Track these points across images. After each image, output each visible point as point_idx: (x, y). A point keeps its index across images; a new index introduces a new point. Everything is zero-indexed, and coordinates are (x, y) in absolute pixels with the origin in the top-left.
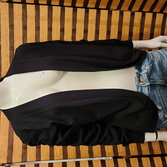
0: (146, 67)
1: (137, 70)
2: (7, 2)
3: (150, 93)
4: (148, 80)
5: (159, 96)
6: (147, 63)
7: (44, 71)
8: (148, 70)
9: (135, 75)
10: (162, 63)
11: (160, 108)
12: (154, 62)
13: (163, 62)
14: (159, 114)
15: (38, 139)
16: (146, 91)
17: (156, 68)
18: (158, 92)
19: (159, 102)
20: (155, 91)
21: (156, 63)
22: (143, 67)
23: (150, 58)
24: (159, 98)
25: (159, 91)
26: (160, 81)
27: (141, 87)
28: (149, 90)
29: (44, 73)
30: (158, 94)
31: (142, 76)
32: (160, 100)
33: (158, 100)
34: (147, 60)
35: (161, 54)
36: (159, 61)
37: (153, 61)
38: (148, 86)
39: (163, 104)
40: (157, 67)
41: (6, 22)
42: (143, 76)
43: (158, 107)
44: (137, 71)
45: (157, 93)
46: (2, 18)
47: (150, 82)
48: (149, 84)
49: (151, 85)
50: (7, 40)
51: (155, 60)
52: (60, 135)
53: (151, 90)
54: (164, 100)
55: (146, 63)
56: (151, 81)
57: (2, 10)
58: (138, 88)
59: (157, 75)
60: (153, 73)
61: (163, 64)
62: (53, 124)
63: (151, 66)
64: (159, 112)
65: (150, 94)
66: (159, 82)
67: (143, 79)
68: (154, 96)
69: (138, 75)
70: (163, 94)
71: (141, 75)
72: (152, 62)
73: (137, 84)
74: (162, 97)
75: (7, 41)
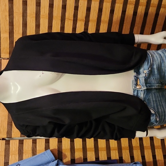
0: (144, 70)
1: (135, 73)
3: (145, 96)
4: (145, 85)
5: (154, 100)
6: (146, 67)
8: (147, 74)
9: (133, 78)
10: (161, 66)
11: (152, 112)
12: (153, 65)
13: (162, 65)
14: (152, 118)
16: (142, 95)
17: (155, 72)
19: (153, 106)
20: (151, 95)
21: (155, 67)
22: (141, 70)
23: (149, 60)
24: (153, 101)
25: (155, 94)
27: (138, 90)
28: (145, 94)
29: (43, 73)
30: (153, 98)
32: (154, 104)
33: (152, 104)
34: (147, 63)
36: (159, 64)
37: (152, 64)
38: (144, 90)
39: (156, 108)
40: (156, 71)
42: (141, 79)
45: (152, 96)
47: (147, 87)
49: (147, 89)
50: (6, 16)
51: (155, 63)
53: (147, 94)
54: (158, 104)
55: (145, 66)
56: (148, 85)
58: (134, 92)
59: (155, 78)
60: (151, 76)
61: (162, 67)
63: (150, 70)
64: (151, 116)
65: (145, 98)
66: (155, 86)
67: (140, 82)
68: (149, 100)
69: (136, 78)
70: (158, 97)
71: (139, 78)
72: (151, 66)
73: (133, 88)
74: (156, 101)
75: (6, 17)
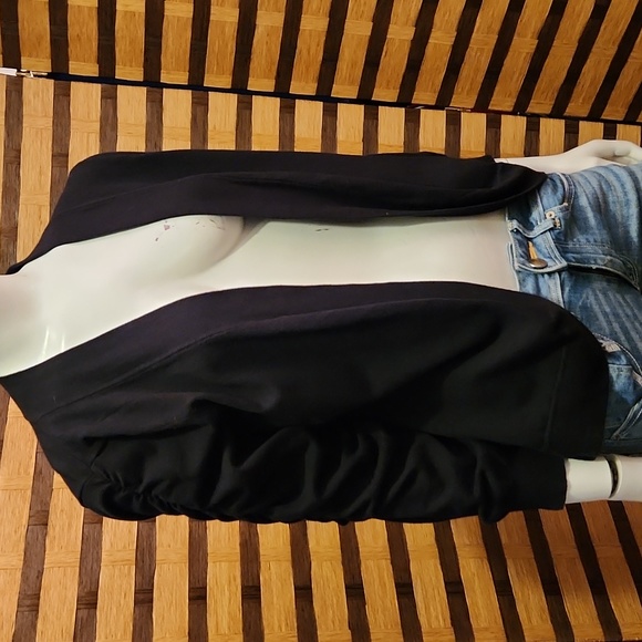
0: (547, 213)
1: (515, 222)
2: (49, 76)
3: (570, 297)
4: (557, 254)
5: (608, 310)
6: (551, 200)
7: (170, 221)
8: (557, 221)
9: (511, 240)
10: (606, 202)
11: (611, 347)
12: (576, 197)
13: (610, 199)
14: (613, 369)
15: (141, 481)
16: (553, 291)
17: (586, 219)
18: (601, 296)
19: (607, 331)
20: (590, 293)
21: (583, 201)
22: (535, 215)
23: (560, 185)
24: (605, 314)
25: (605, 295)
26: (603, 260)
27: (536, 275)
28: (567, 289)
29: (167, 228)
30: (600, 305)
31: (534, 245)
32: (610, 323)
33: (604, 324)
34: (550, 190)
35: (600, 175)
37: (570, 194)
38: (559, 271)
39: (623, 338)
40: (590, 214)
41: (41, 143)
42: (538, 241)
43: (604, 344)
44: (515, 224)
45: (597, 299)
46: (28, 129)
47: (567, 260)
48: (565, 263)
49: (570, 269)
50: (40, 207)
51: (579, 190)
52: (226, 457)
53: (574, 289)
54: (628, 325)
55: (545, 200)
56: (570, 255)
57: (30, 102)
58: (522, 282)
59: (592, 240)
60: (577, 233)
61: (612, 207)
62: (198, 405)
63: (567, 209)
64: (609, 361)
65: (570, 302)
66: (599, 261)
67: (540, 251)
68: (585, 308)
69: (519, 237)
70: (621, 305)
71: (530, 239)
72: (569, 199)
73: (516, 265)
74: (616, 316)
75: (40, 210)
